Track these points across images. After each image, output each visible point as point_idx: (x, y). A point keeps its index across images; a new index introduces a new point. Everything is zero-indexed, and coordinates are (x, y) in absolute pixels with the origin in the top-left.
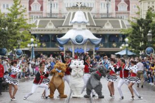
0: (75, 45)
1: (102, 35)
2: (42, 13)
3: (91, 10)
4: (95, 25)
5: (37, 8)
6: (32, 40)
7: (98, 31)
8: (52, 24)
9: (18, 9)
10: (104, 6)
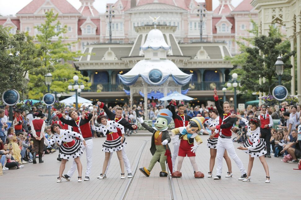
0: (149, 85)
1: (192, 69)
2: (98, 38)
3: (174, 31)
4: (182, 55)
5: (91, 31)
6: (76, 78)
7: (186, 64)
8: (113, 53)
9: (53, 28)
10: (195, 26)
